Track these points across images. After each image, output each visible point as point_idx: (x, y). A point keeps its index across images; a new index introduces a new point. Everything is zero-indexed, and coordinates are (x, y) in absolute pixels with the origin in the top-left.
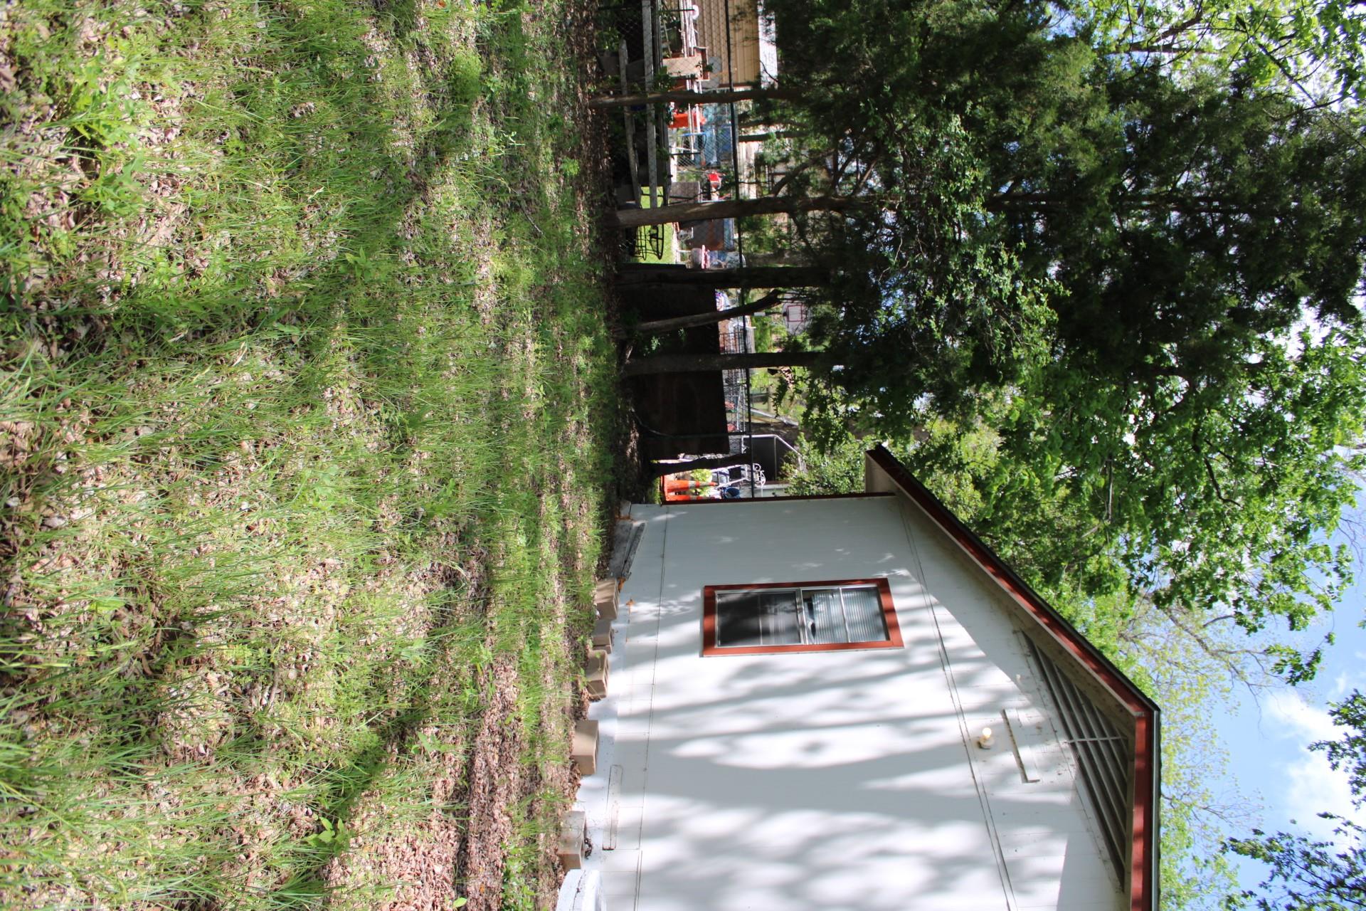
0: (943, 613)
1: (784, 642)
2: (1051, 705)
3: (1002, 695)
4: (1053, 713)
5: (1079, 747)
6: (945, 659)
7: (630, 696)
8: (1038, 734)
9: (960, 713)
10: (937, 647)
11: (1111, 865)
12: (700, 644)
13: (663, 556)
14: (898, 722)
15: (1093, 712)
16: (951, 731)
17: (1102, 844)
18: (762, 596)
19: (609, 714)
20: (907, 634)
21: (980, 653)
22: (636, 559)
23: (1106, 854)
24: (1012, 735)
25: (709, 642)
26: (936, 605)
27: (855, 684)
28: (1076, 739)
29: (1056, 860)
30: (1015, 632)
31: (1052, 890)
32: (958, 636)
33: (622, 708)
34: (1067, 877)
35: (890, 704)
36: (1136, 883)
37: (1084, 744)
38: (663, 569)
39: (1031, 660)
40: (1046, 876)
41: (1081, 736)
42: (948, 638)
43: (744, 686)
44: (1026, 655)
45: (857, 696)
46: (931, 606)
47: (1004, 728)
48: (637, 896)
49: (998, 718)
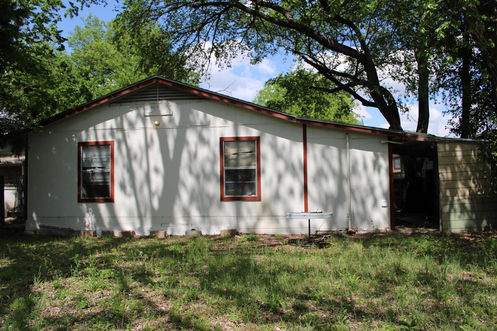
0: (100, 126)
1: (109, 177)
2: (145, 102)
3: (139, 115)
4: (147, 103)
5: (161, 98)
6: (121, 129)
7: (133, 224)
8: (155, 108)
9: (145, 128)
10: (115, 131)
11: (202, 100)
12: (110, 204)
13: (59, 217)
14: (148, 146)
15: (146, 91)
16: (153, 132)
17: (195, 101)
18: (84, 182)
19: (141, 229)
20: (109, 139)
21: (119, 118)
22: (60, 226)
23: (198, 101)
24: (156, 115)
25: (109, 200)
26: (95, 128)
27: (130, 157)
29: (201, 114)
30: (110, 106)
31: (210, 117)
32: (111, 123)
33: (138, 225)
34: (206, 112)
35: (140, 147)
36: (205, 95)
37: (159, 97)
38: (67, 217)
39: (122, 104)
40: (205, 117)
41: (157, 97)
42: (111, 127)
43: (129, 189)
44: (121, 105)
45: (135, 157)
46: (95, 130)
47: (153, 117)
48: (208, 216)
49: (148, 118)
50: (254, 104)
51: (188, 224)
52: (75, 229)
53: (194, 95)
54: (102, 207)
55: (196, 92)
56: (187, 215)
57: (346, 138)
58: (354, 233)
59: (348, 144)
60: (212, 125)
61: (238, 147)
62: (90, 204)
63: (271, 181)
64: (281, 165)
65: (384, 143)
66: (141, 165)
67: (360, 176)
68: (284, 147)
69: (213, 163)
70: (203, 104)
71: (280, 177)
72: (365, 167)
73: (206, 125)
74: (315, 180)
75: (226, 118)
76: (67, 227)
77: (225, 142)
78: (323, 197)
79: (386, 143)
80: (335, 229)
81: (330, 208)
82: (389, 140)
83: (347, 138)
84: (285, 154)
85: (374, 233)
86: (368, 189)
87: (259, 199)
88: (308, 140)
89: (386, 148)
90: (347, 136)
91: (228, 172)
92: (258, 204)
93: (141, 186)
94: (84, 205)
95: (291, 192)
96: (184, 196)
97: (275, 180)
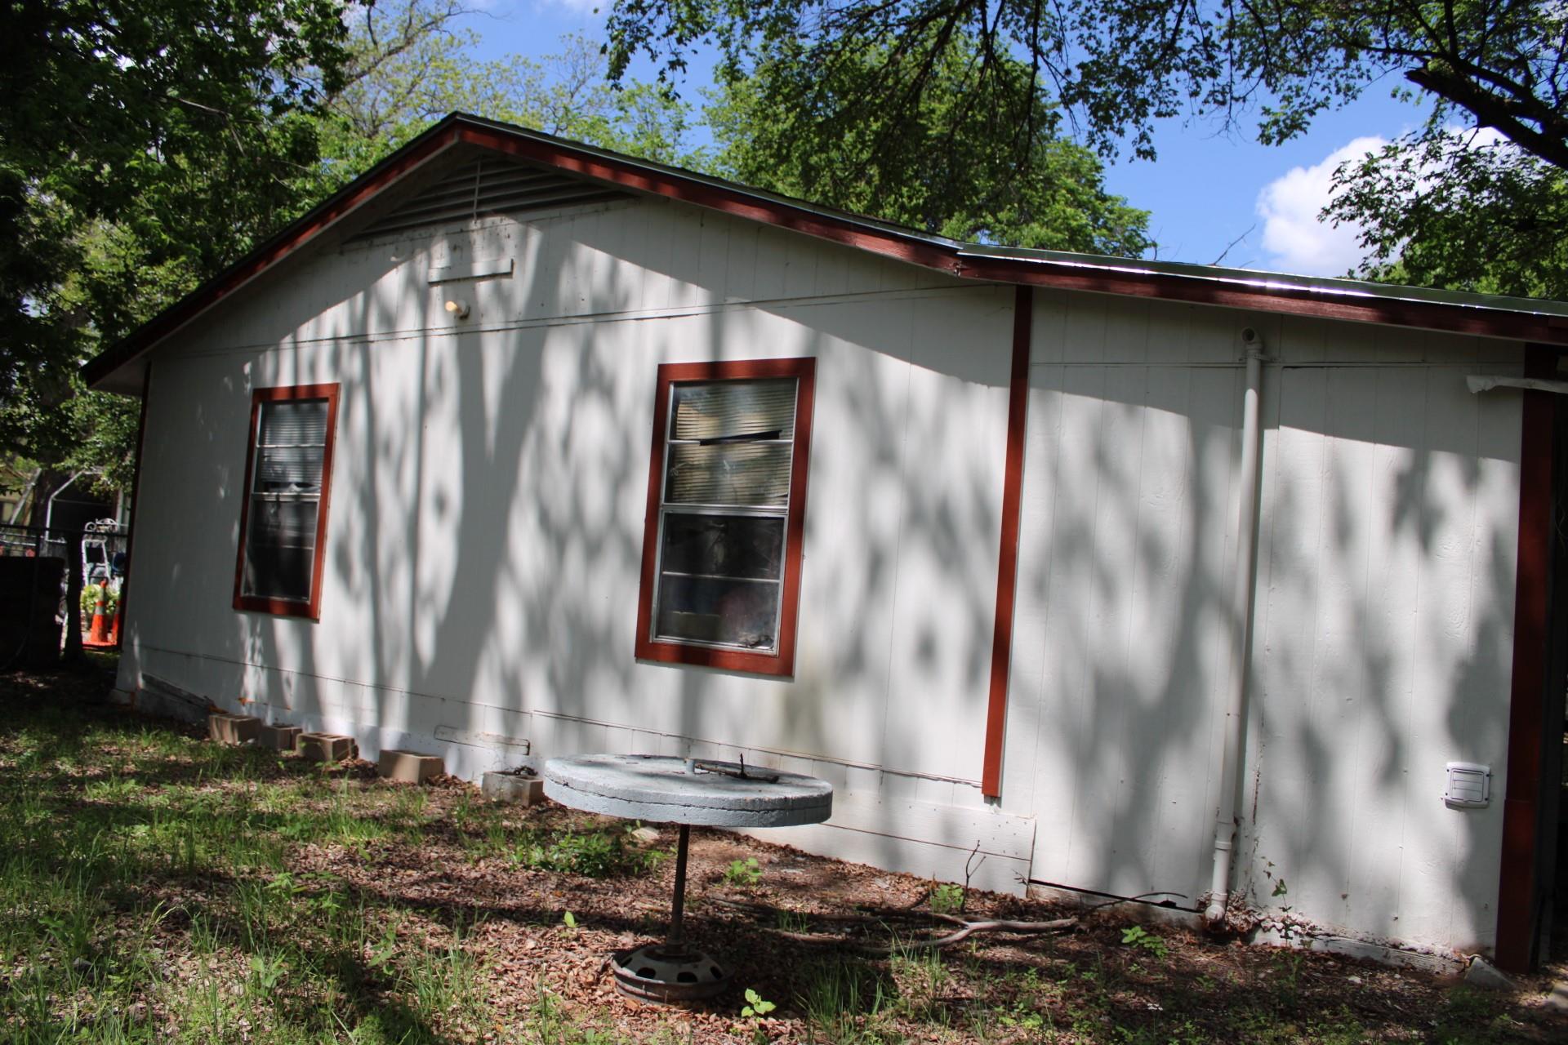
0: (306, 331)
1: (315, 521)
2: (432, 229)
3: (411, 281)
4: (441, 230)
5: (483, 209)
6: (360, 339)
7: (356, 711)
8: (461, 249)
9: (424, 332)
10: (345, 345)
11: (612, 204)
12: (305, 622)
13: (189, 656)
14: (425, 405)
15: (446, 186)
16: (442, 345)
17: (589, 208)
18: (254, 537)
20: (325, 378)
21: (360, 297)
22: (187, 688)
23: (600, 206)
24: (458, 280)
25: (304, 611)
26: (295, 337)
27: (374, 446)
28: (474, 210)
29: (597, 259)
30: (342, 253)
31: (628, 270)
32: (336, 318)
33: (368, 720)
34: (618, 251)
35: (405, 412)
36: (634, 182)
37: (481, 203)
38: (207, 657)
39: (377, 241)
40: (613, 275)
41: (470, 204)
42: (335, 329)
43: (358, 571)
44: (371, 246)
45: (387, 448)
46: (296, 344)
47: (449, 287)
48: (582, 721)
49: (436, 291)
52: (219, 706)
54: (283, 628)
56: (513, 704)
57: (1242, 366)
58: (1246, 936)
59: (1251, 397)
60: (634, 310)
61: (719, 410)
62: (260, 619)
63: (834, 584)
64: (888, 507)
65: (1485, 396)
66: (398, 478)
67: (1307, 587)
68: (908, 408)
69: (619, 480)
70: (612, 219)
71: (877, 566)
72: (1343, 531)
73: (607, 313)
74: (1041, 587)
75: (683, 274)
76: (201, 695)
77: (678, 384)
78: (1083, 694)
79: (1498, 393)
80: (1127, 888)
81: (1115, 765)
82: (1528, 374)
83: (1253, 365)
84: (909, 445)
86: (1356, 673)
87: (783, 667)
88: (1035, 373)
89: (1510, 424)
90: (1253, 349)
91: (673, 520)
92: (769, 690)
93: (392, 564)
95: (927, 650)
96: (511, 619)
97: (853, 580)
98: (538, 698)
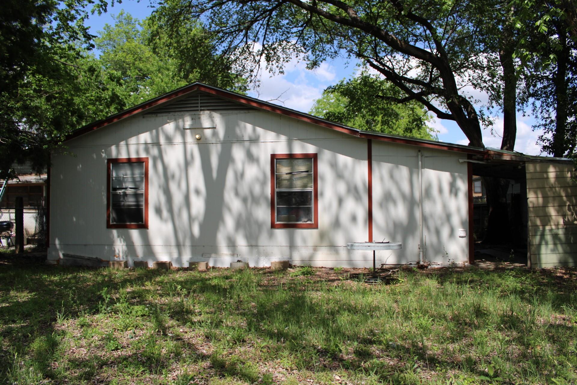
0: (133, 140)
1: (143, 199)
2: (183, 113)
3: (177, 128)
4: (187, 113)
5: (202, 109)
6: (157, 144)
7: (170, 254)
8: (196, 120)
9: (185, 143)
10: (150, 146)
11: (250, 111)
12: (143, 229)
14: (187, 164)
15: (186, 100)
16: (193, 148)
17: (242, 111)
18: (114, 205)
19: (179, 260)
20: (143, 155)
21: (154, 131)
22: (87, 255)
23: (246, 111)
24: (197, 128)
25: (143, 226)
26: (126, 142)
27: (167, 176)
28: (199, 108)
29: (249, 127)
30: (144, 117)
31: (259, 130)
32: (145, 137)
33: (175, 255)
34: (254, 124)
35: (179, 166)
36: (255, 105)
37: (201, 107)
38: (94, 245)
39: (159, 115)
40: (254, 130)
41: (198, 107)
42: (146, 141)
43: (165, 213)
44: (157, 116)
45: (173, 177)
46: (127, 145)
47: (193, 130)
48: (257, 246)
49: (188, 131)
50: (311, 115)
51: (233, 255)
52: (104, 259)
53: (242, 105)
54: (135, 234)
55: (243, 101)
56: (232, 244)
57: (417, 156)
58: (427, 267)
59: (420, 163)
60: (262, 140)
61: (292, 166)
62: (121, 230)
63: (330, 206)
64: (342, 188)
65: (462, 163)
66: (179, 185)
67: (434, 202)
68: (346, 166)
69: (263, 184)
70: (251, 115)
71: (340, 201)
72: (441, 191)
73: (255, 140)
74: (381, 205)
75: (279, 132)
76: (94, 257)
77: (277, 159)
78: (391, 226)
79: (465, 162)
80: (404, 262)
81: (399, 238)
82: (468, 159)
83: (420, 157)
84: (347, 174)
85: (449, 268)
86: (444, 216)
87: (315, 226)
88: (373, 158)
89: (465, 168)
90: (420, 153)
91: (280, 194)
92: (314, 231)
93: (180, 210)
94: (115, 232)
95: (354, 219)
96: (229, 222)
97: (335, 204)
98: (241, 242)
